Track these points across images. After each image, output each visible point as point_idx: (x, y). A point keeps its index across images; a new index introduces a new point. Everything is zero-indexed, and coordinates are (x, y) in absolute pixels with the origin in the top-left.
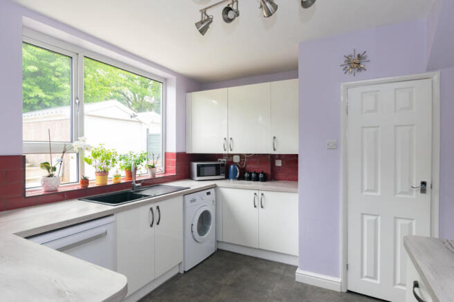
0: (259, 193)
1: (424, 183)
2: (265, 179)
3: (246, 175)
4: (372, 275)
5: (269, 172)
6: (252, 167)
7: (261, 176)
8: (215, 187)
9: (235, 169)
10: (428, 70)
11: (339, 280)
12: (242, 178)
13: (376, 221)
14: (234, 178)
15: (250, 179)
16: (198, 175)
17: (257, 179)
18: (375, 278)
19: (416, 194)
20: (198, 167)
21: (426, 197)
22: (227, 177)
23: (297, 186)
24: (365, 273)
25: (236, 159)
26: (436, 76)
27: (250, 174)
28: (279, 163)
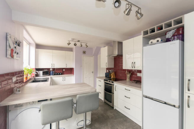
0: (64, 77)
2: (62, 74)
5: (62, 72)
6: (57, 72)
7: (60, 73)
8: (51, 77)
9: (52, 72)
12: (55, 75)
14: (52, 75)
15: (57, 74)
16: (43, 75)
17: (59, 74)
19: (91, 73)
21: (93, 74)
22: (50, 75)
23: (73, 74)
25: (51, 70)
27: (57, 73)
28: (64, 70)
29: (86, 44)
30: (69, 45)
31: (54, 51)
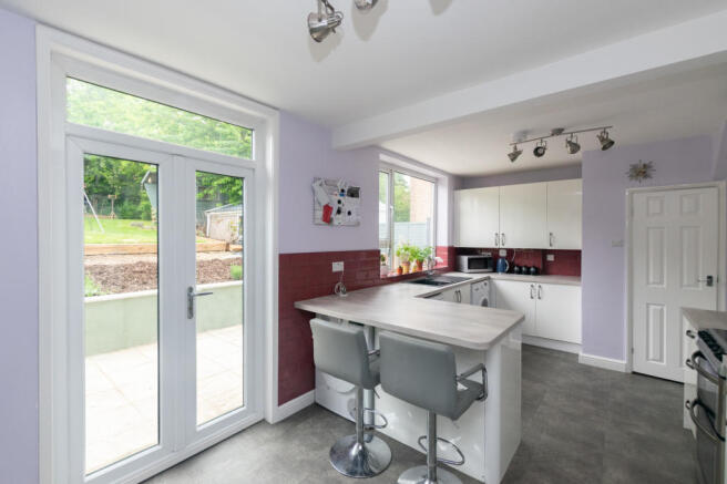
0: (536, 286)
1: (710, 278)
2: (537, 273)
3: (516, 268)
4: (658, 357)
5: (541, 267)
6: (524, 262)
7: (532, 269)
8: (489, 278)
9: (503, 262)
10: (716, 179)
11: (625, 362)
12: (511, 271)
13: (662, 310)
14: (503, 271)
15: (520, 272)
16: (469, 268)
17: (528, 273)
18: (661, 360)
19: (702, 286)
20: (469, 260)
21: (713, 289)
22: (495, 271)
23: (580, 280)
24: (651, 356)
25: (503, 254)
26: (722, 184)
27: (520, 268)
28: (551, 258)
29: (598, 133)
30: (513, 160)
31: (504, 189)
